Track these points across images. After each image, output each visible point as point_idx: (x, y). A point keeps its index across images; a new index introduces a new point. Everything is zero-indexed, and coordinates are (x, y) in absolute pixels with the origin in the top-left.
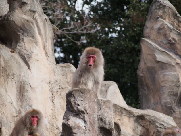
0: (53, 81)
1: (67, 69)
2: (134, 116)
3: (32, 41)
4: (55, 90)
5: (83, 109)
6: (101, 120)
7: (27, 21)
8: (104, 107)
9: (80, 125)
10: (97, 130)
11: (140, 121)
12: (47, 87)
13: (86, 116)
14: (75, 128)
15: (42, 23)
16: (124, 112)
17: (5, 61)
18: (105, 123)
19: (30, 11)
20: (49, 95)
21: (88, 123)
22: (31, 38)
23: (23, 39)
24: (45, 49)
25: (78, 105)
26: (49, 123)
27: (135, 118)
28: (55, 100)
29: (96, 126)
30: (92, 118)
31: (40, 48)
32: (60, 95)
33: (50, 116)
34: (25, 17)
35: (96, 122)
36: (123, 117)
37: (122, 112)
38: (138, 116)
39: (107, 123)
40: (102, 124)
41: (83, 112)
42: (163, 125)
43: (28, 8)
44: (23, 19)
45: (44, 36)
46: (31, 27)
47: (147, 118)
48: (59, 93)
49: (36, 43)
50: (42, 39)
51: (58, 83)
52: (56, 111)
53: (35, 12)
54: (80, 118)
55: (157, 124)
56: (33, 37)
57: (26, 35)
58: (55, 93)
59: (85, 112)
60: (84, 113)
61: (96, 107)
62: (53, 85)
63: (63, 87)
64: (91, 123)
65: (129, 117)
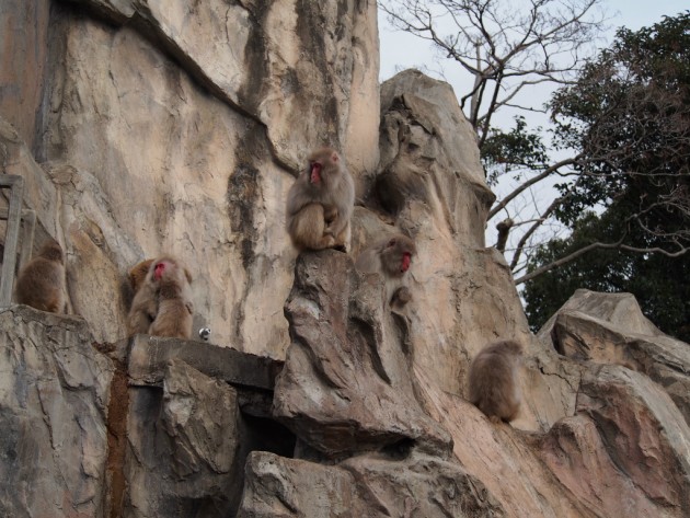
0: (459, 273)
1: (486, 256)
2: (624, 343)
3: (423, 207)
4: (461, 289)
5: (314, 284)
6: (354, 304)
7: (415, 173)
8: (366, 283)
9: (308, 311)
10: (346, 322)
11: (633, 351)
12: (446, 284)
13: (322, 297)
14: (298, 316)
15: (446, 179)
16: (609, 336)
17: (367, 235)
18: (359, 310)
19: (423, 157)
20: (451, 296)
21: (327, 309)
22: (421, 202)
23: (409, 203)
24: (448, 222)
25: (308, 276)
26: (447, 341)
27: (625, 347)
28: (462, 305)
29: (345, 316)
30: (335, 301)
31: (437, 219)
32: (472, 297)
33: (450, 331)
34: (414, 168)
35: (346, 308)
36: (607, 343)
37: (605, 337)
38: (629, 343)
39: (363, 309)
40: (355, 313)
41: (314, 289)
42: (663, 358)
43: (420, 153)
44: (409, 170)
45: (447, 200)
46: (422, 185)
47: (642, 346)
48: (470, 295)
49: (431, 210)
50: (444, 204)
51: (469, 277)
52: (463, 323)
53: (431, 160)
54: (310, 299)
55: (654, 356)
56: (426, 200)
57: (413, 196)
58: (462, 294)
59: (318, 289)
60: (317, 291)
61: (348, 282)
62: (459, 280)
63: (478, 284)
64: (332, 310)
65: (616, 345)
